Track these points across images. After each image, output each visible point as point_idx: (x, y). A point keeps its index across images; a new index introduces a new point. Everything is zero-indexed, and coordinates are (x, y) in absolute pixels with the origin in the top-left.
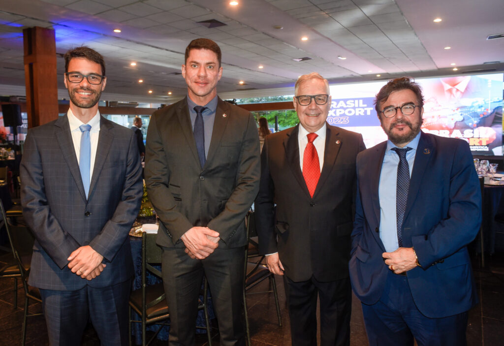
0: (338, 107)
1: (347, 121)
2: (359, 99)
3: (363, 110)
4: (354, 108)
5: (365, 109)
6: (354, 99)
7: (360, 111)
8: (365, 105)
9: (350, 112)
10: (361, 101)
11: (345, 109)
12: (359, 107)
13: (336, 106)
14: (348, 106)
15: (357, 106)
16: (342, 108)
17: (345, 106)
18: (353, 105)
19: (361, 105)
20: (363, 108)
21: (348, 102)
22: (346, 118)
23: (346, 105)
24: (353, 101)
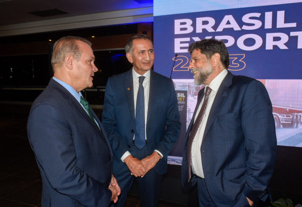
0: (220, 29)
1: (242, 65)
2: (274, 9)
3: (285, 38)
4: (262, 32)
5: (292, 34)
6: (262, 10)
7: (277, 39)
8: (294, 25)
9: (249, 42)
10: (281, 15)
11: (236, 35)
12: (275, 29)
13: (215, 27)
14: (245, 28)
15: (268, 25)
16: (228, 31)
17: (236, 27)
18: (258, 24)
19: (281, 23)
20: (286, 31)
21: (246, 18)
22: (240, 57)
23: (241, 23)
24: (258, 15)
